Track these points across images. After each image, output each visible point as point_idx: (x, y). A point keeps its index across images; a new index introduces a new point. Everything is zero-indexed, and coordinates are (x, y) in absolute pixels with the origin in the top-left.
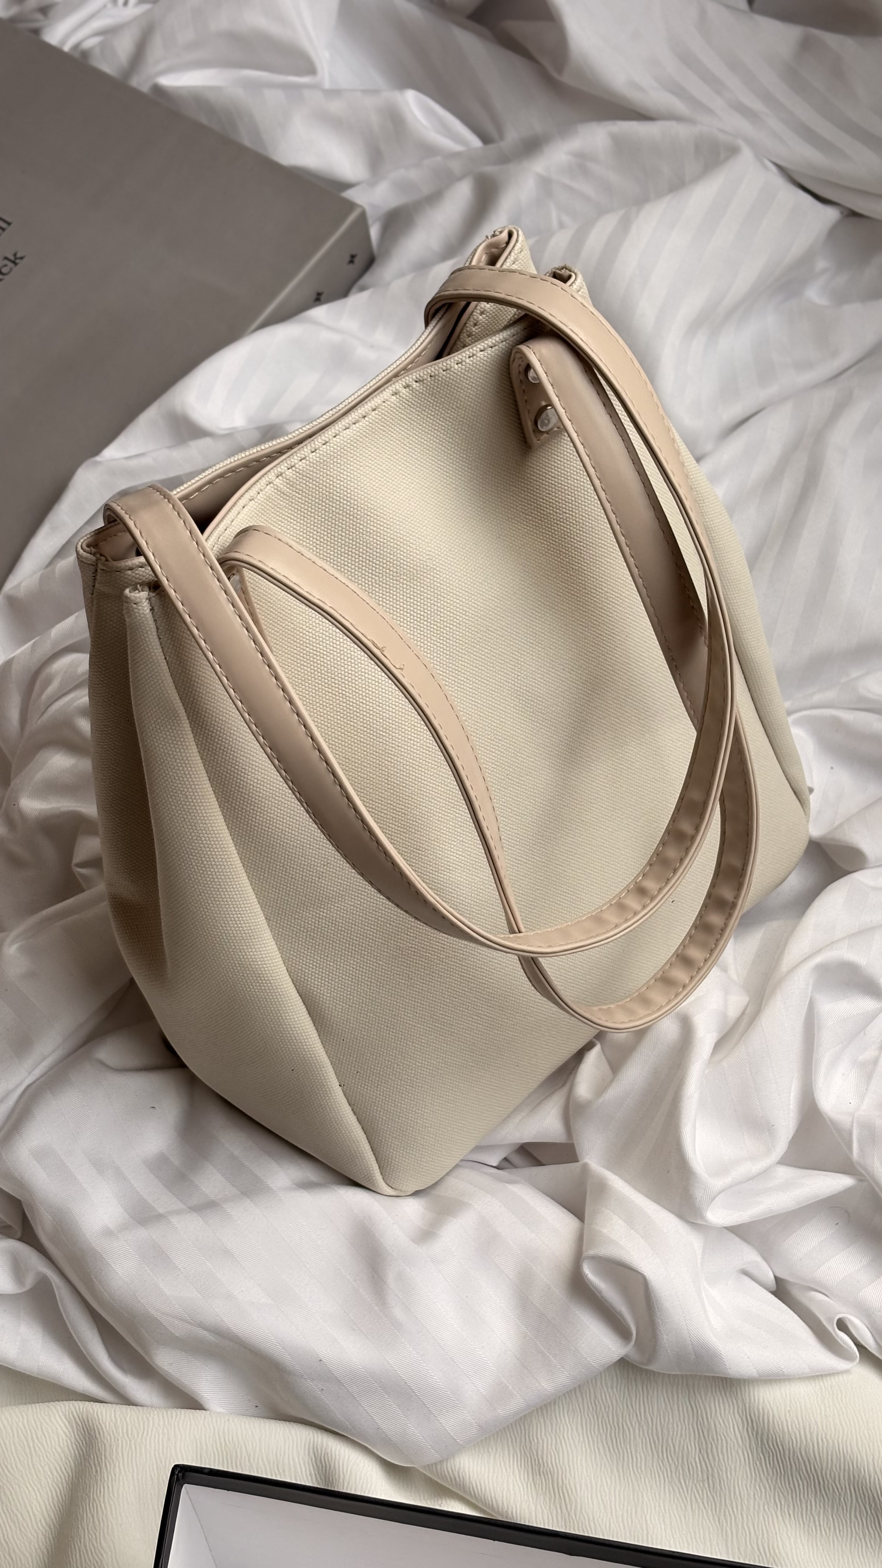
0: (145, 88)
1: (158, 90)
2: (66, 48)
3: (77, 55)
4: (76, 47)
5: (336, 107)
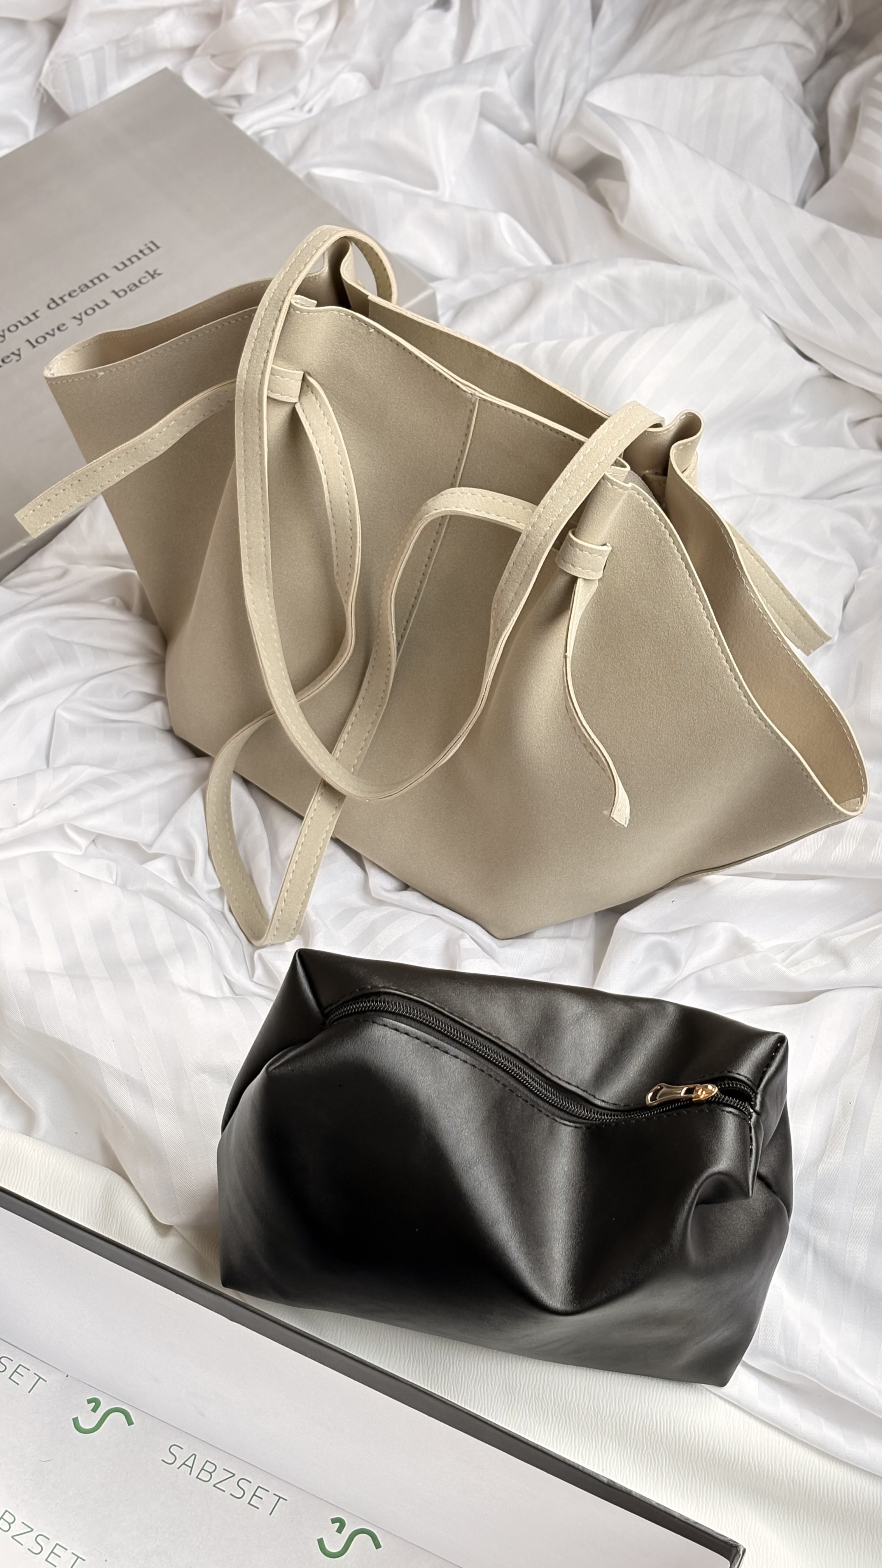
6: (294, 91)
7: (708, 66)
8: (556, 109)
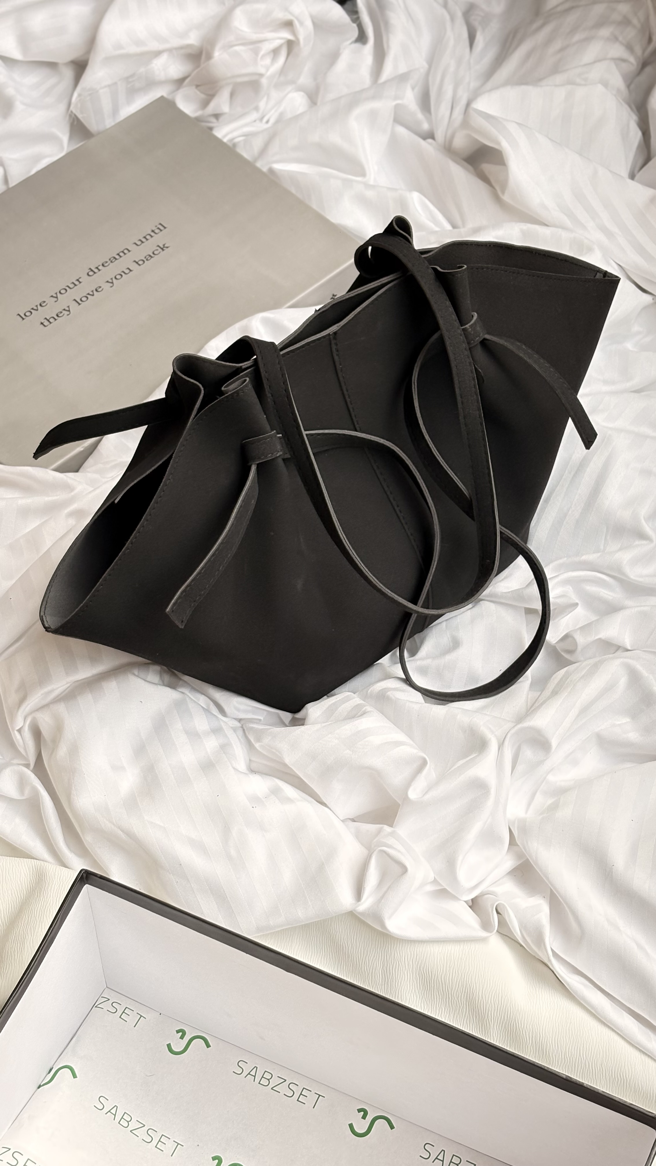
0: (265, 169)
1: (271, 171)
2: (225, 140)
3: (230, 144)
4: (231, 140)
5: (370, 194)
6: (257, 109)
7: (559, 78)
8: (448, 113)
